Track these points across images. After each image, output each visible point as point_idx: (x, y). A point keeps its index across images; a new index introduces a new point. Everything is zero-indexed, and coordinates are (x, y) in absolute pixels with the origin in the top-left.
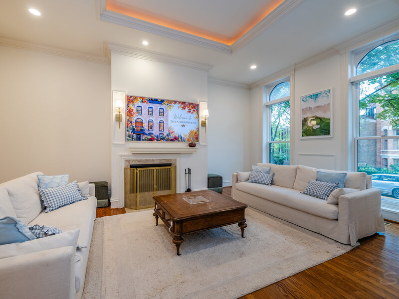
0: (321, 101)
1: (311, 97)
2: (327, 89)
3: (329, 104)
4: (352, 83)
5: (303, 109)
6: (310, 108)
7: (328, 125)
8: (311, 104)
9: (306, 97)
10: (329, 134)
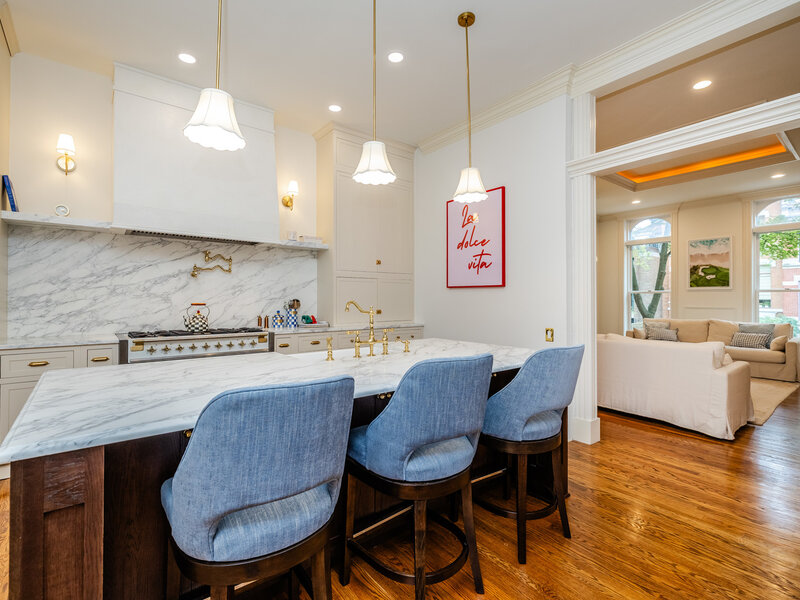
0: (716, 249)
1: (703, 242)
2: (726, 236)
3: (728, 253)
4: (754, 233)
5: (691, 256)
6: (702, 255)
7: (727, 275)
8: (704, 250)
9: (696, 242)
10: (728, 285)
